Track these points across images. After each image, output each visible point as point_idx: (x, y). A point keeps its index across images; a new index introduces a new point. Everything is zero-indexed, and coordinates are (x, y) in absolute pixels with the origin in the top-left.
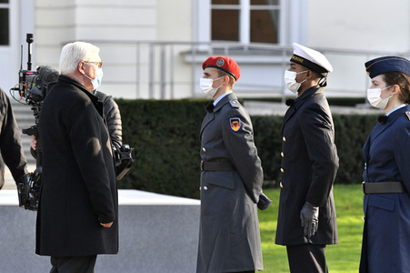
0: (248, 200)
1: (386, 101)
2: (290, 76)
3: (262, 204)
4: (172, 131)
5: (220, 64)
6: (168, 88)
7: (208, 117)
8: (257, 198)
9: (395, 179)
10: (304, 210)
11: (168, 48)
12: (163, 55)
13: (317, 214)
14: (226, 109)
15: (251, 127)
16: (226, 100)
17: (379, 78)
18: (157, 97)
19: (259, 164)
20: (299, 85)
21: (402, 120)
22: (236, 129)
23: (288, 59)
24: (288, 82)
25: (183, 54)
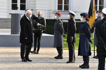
0: (62, 35)
1: (83, 20)
2: (69, 16)
3: (64, 36)
4: (51, 24)
5: (58, 14)
6: (51, 17)
7: (56, 22)
8: (63, 35)
9: (84, 32)
10: (71, 37)
11: (51, 11)
12: (50, 12)
13: (73, 38)
14: (59, 21)
15: (62, 24)
16: (59, 19)
17: (82, 16)
18: (49, 19)
19: (63, 30)
20: (70, 17)
21: (86, 23)
22: (60, 24)
23: (69, 13)
24: (68, 17)
25: (53, 12)
